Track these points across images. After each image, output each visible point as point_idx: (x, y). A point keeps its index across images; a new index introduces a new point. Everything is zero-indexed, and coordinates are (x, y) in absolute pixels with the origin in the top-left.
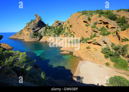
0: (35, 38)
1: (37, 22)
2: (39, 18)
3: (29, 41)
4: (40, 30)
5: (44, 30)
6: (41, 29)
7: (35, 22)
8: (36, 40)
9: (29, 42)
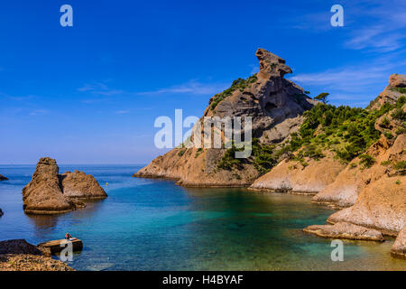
0: (236, 171)
1: (259, 89)
2: (273, 66)
3: (197, 182)
4: (269, 128)
5: (295, 130)
6: (278, 126)
7: (247, 90)
8: (235, 181)
9: (200, 187)
